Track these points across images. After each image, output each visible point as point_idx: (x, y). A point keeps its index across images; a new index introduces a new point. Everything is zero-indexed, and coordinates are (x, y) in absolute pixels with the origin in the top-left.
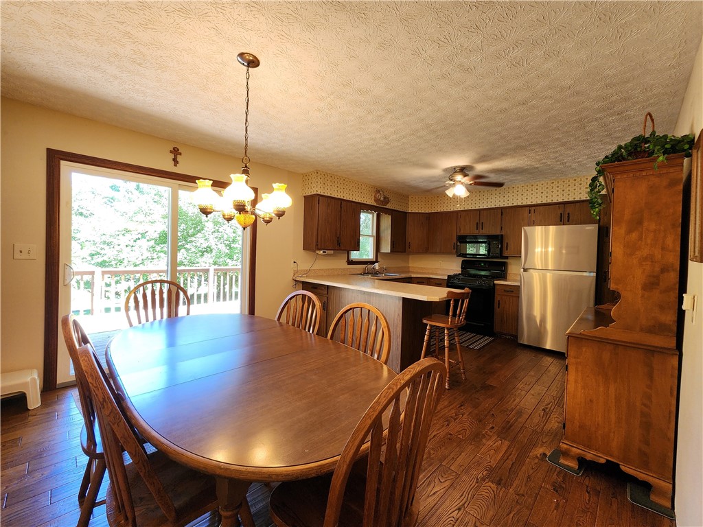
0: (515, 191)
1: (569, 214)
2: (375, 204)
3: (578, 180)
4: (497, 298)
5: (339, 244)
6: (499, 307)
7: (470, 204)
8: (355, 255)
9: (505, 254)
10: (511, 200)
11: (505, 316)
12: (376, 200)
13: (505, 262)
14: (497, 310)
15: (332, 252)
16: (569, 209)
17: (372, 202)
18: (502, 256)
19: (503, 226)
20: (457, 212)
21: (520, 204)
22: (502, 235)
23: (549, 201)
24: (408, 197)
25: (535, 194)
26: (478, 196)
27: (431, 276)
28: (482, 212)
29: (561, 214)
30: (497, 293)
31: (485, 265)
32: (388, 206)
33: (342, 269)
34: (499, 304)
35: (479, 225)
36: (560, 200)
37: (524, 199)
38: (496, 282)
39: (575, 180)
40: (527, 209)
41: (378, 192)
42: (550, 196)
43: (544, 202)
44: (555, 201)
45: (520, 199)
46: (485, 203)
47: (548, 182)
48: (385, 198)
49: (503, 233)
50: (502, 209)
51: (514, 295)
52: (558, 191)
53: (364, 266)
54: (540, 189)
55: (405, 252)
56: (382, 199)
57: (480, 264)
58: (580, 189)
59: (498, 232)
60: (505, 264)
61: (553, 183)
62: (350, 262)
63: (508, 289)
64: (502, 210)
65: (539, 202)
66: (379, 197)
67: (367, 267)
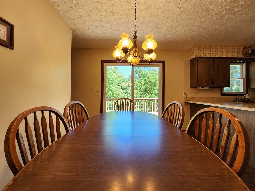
2: (243, 57)
5: (213, 82)
8: (227, 90)
12: (244, 54)
15: (208, 88)
17: (240, 55)
33: (217, 98)
41: (246, 48)
48: (253, 51)
53: (235, 97)
56: (250, 52)
62: (223, 94)
66: (247, 51)
67: (238, 97)
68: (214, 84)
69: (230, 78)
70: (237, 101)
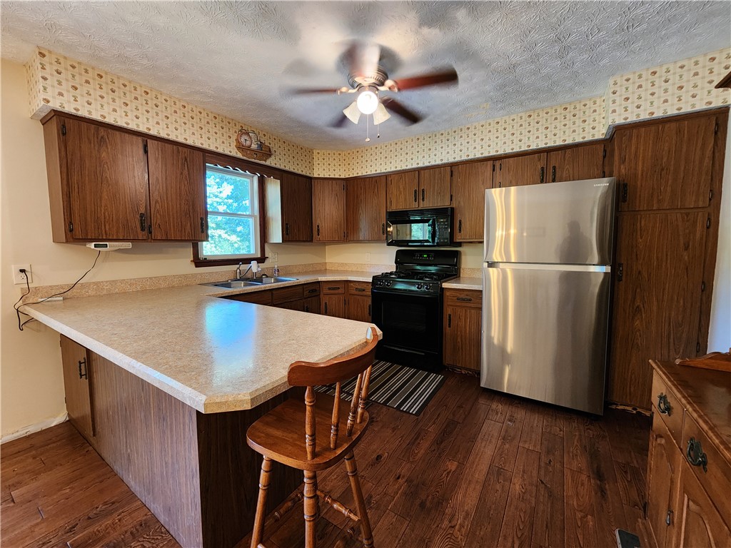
0: (471, 135)
1: (554, 168)
2: (239, 155)
3: (570, 108)
4: (448, 311)
5: (146, 227)
6: (450, 325)
7: (404, 160)
8: (208, 249)
9: (458, 239)
10: (465, 150)
11: (459, 340)
12: (240, 147)
13: (457, 251)
14: (447, 330)
15: (129, 245)
16: (555, 160)
17: (232, 150)
18: (453, 243)
19: (454, 195)
20: (387, 176)
21: (479, 156)
22: (452, 209)
23: (524, 148)
24: (311, 151)
25: (501, 137)
26: (415, 146)
27: (350, 278)
28: (422, 172)
29: (543, 168)
30: (447, 302)
31: (428, 256)
32: (270, 162)
33: (181, 276)
34: (450, 320)
35: (419, 194)
36: (542, 145)
37: (485, 146)
38: (445, 285)
39: (566, 109)
40: (490, 163)
41: (243, 132)
42: (525, 139)
43: (517, 149)
44: (533, 147)
45: (479, 147)
46: (427, 156)
47: (523, 114)
48: (261, 145)
49: (454, 206)
50: (452, 166)
51: (472, 305)
52: (538, 130)
53: (235, 267)
54: (509, 128)
55: (311, 241)
56: (254, 146)
57: (421, 256)
58: (574, 123)
59: (446, 203)
60: (457, 255)
61: (530, 116)
62: (200, 262)
63: (463, 296)
64: (453, 168)
65: (509, 151)
66: (248, 143)
67: (238, 268)
68: (150, 233)
69: (206, 213)
70: (238, 280)
